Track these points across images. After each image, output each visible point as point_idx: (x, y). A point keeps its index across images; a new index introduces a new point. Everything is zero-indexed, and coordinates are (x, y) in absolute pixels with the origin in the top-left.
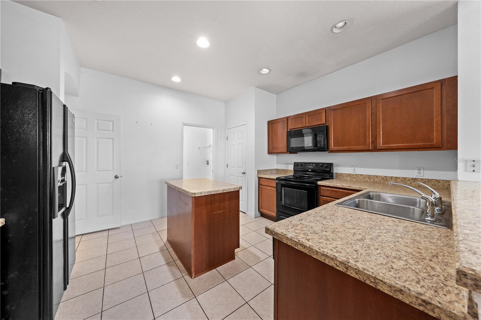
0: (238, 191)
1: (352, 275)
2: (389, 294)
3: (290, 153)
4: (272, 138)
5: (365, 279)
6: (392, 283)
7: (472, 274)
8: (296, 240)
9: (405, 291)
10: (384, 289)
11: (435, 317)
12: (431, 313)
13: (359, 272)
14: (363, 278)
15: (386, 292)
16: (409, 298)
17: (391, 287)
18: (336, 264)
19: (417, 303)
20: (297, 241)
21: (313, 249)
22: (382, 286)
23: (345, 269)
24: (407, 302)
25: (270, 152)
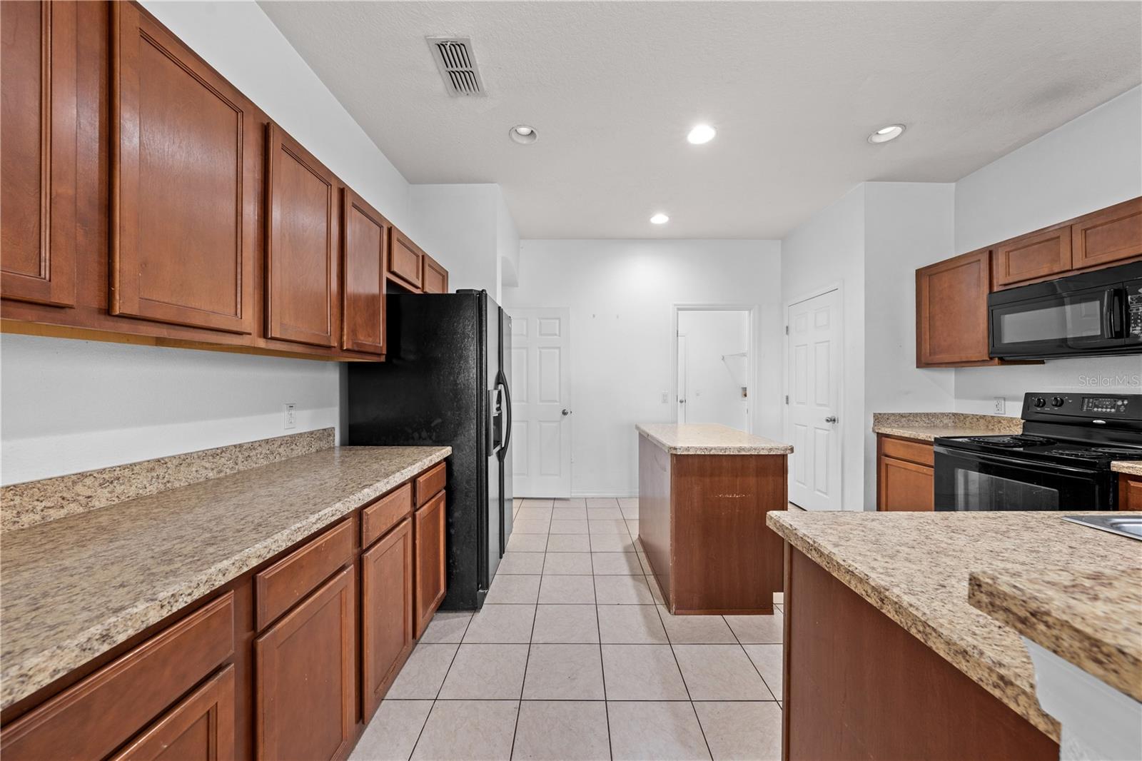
0: (784, 457)
1: (889, 615)
2: (946, 658)
3: (1003, 361)
4: (931, 318)
5: (910, 624)
6: (953, 636)
7: (987, 583)
8: (809, 540)
9: (971, 654)
10: (937, 649)
11: (1019, 713)
12: (1013, 706)
13: (901, 610)
14: (907, 623)
15: (942, 654)
16: (978, 669)
17: (949, 644)
18: (867, 592)
19: (991, 682)
20: (811, 542)
21: (833, 559)
22: (935, 640)
23: (880, 603)
24: (975, 679)
25: (923, 360)
